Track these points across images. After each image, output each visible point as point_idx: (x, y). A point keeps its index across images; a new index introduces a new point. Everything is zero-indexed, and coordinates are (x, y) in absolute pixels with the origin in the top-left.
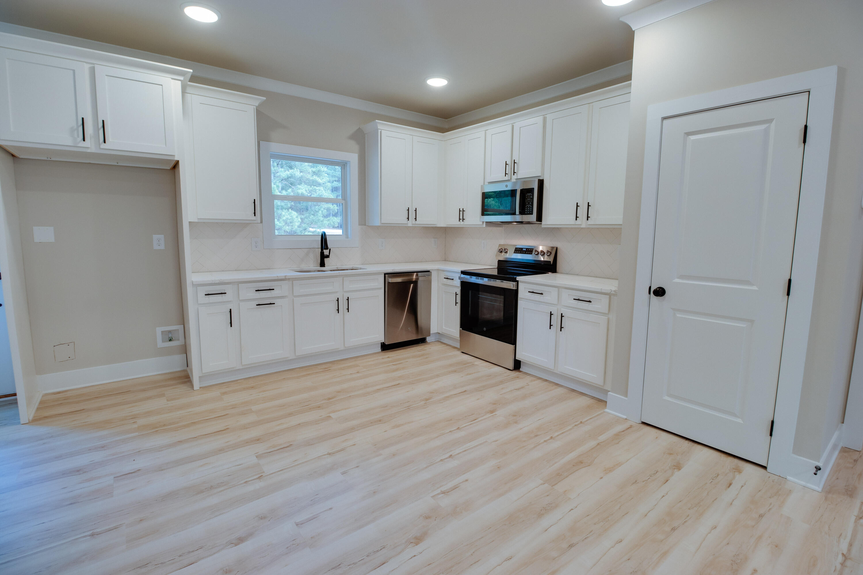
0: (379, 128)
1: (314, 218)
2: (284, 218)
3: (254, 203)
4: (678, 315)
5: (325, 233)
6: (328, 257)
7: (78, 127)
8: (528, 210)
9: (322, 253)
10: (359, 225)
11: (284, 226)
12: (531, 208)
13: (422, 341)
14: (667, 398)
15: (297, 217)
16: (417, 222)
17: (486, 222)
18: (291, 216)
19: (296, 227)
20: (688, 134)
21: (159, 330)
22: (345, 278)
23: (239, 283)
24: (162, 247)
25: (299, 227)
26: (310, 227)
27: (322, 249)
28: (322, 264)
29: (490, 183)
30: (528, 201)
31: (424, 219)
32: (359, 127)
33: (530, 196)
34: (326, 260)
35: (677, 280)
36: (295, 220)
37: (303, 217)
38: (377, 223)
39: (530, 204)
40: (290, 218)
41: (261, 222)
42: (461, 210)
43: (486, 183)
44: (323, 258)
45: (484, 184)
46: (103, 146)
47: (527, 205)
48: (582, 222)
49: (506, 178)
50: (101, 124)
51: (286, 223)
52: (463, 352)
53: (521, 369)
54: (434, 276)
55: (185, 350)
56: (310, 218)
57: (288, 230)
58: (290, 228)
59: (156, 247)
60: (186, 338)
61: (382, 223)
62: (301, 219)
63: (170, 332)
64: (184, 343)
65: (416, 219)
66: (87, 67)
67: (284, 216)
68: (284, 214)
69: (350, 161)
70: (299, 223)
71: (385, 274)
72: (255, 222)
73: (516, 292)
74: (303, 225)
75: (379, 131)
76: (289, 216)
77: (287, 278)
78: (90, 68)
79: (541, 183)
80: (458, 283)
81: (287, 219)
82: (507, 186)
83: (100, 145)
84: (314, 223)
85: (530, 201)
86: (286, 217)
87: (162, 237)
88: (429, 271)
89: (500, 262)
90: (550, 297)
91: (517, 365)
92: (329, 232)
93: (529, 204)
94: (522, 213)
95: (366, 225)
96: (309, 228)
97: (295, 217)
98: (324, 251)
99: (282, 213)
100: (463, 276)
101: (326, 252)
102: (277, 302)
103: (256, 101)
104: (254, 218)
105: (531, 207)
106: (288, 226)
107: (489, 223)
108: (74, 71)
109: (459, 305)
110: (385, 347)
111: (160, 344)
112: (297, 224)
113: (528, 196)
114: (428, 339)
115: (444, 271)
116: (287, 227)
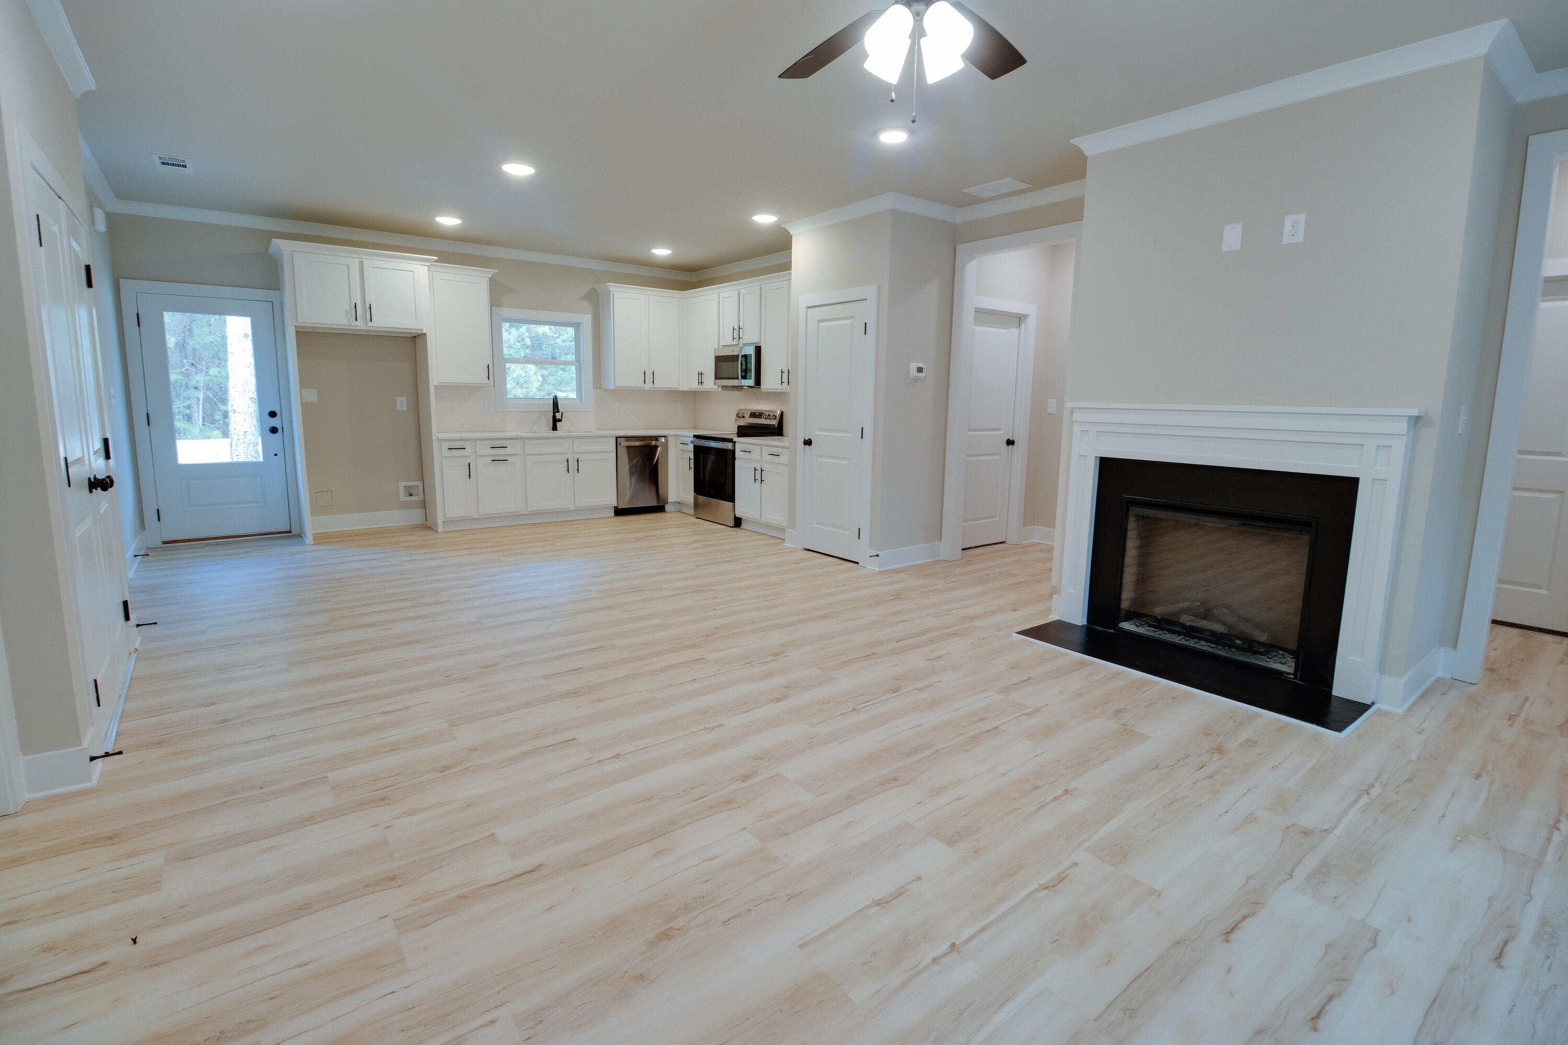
1: (565, 376)
2: (515, 375)
3: (488, 367)
4: (819, 460)
5: (556, 397)
6: (560, 420)
7: (351, 309)
9: (554, 417)
11: (514, 388)
13: (659, 508)
15: (535, 374)
16: (655, 385)
17: (722, 386)
18: (526, 372)
19: (534, 390)
20: (820, 321)
21: (402, 485)
22: (574, 440)
23: (476, 440)
24: (405, 408)
25: (539, 389)
26: (557, 390)
27: (554, 413)
28: (555, 428)
29: (724, 346)
31: (663, 382)
34: (558, 424)
35: (818, 433)
36: (532, 379)
37: (545, 372)
38: (612, 387)
40: (524, 374)
41: (494, 386)
42: (700, 373)
43: (721, 347)
44: (555, 421)
45: (719, 347)
46: (370, 324)
49: (735, 342)
50: (368, 307)
51: (518, 383)
52: (697, 518)
53: (741, 527)
54: (671, 442)
55: (423, 505)
56: (557, 376)
57: (520, 395)
58: (524, 391)
59: (399, 408)
60: (425, 494)
61: (617, 387)
62: (543, 376)
63: (410, 487)
64: (423, 499)
65: (653, 382)
66: (357, 261)
67: (514, 371)
68: (514, 368)
70: (539, 383)
71: (617, 438)
72: (489, 385)
73: (733, 452)
74: (547, 387)
76: (522, 373)
77: (519, 437)
78: (359, 262)
79: (758, 350)
80: (691, 448)
81: (520, 376)
82: (733, 351)
83: (367, 323)
84: (564, 383)
86: (517, 372)
87: (404, 399)
89: (739, 427)
90: (755, 455)
91: (738, 522)
92: (560, 395)
96: (555, 392)
97: (531, 373)
98: (556, 414)
99: (511, 366)
100: (697, 440)
101: (558, 416)
102: (510, 459)
103: (488, 273)
104: (487, 382)
106: (522, 389)
107: (724, 387)
108: (348, 266)
109: (692, 470)
110: (619, 512)
111: (403, 498)
112: (536, 385)
114: (667, 508)
116: (520, 390)
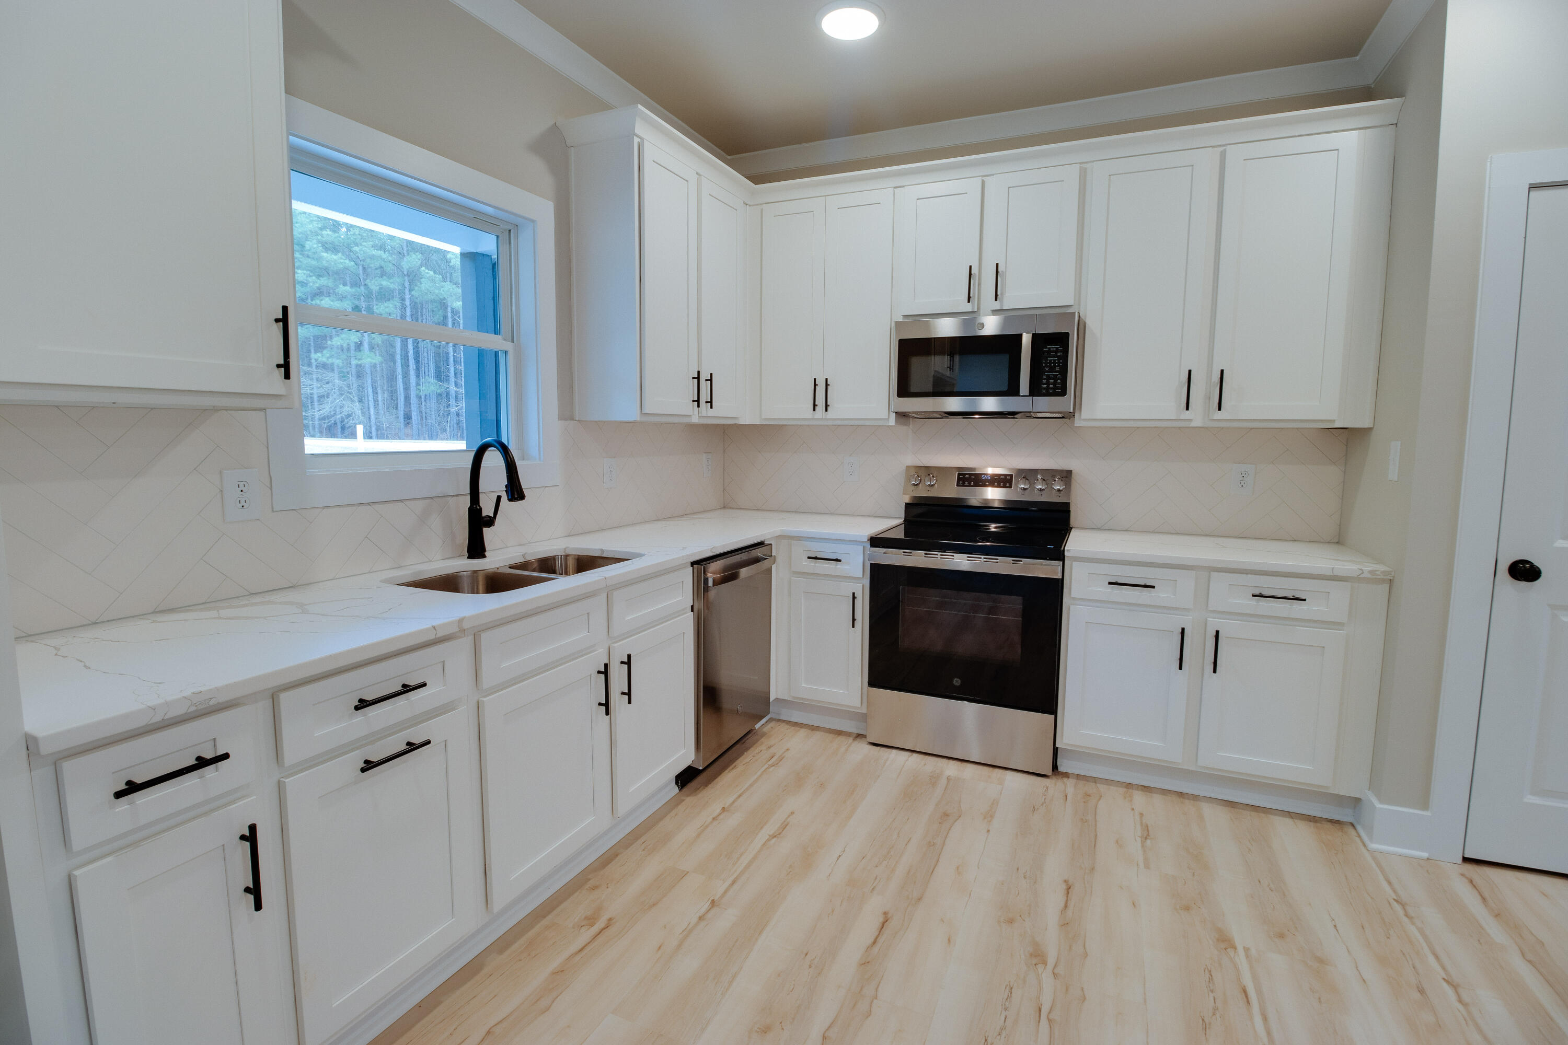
0: (637, 131)
8: (1051, 386)
10: (560, 419)
12: (1059, 381)
14: (1530, 799)
30: (1050, 363)
32: (554, 122)
33: (1057, 351)
39: (1057, 372)
47: (1047, 372)
48: (1197, 416)
69: (533, 221)
75: (636, 140)
85: (1055, 363)
88: (761, 544)
93: (1052, 369)
94: (1035, 391)
95: (572, 419)
105: (1059, 379)
113: (1049, 351)
115: (799, 538)
